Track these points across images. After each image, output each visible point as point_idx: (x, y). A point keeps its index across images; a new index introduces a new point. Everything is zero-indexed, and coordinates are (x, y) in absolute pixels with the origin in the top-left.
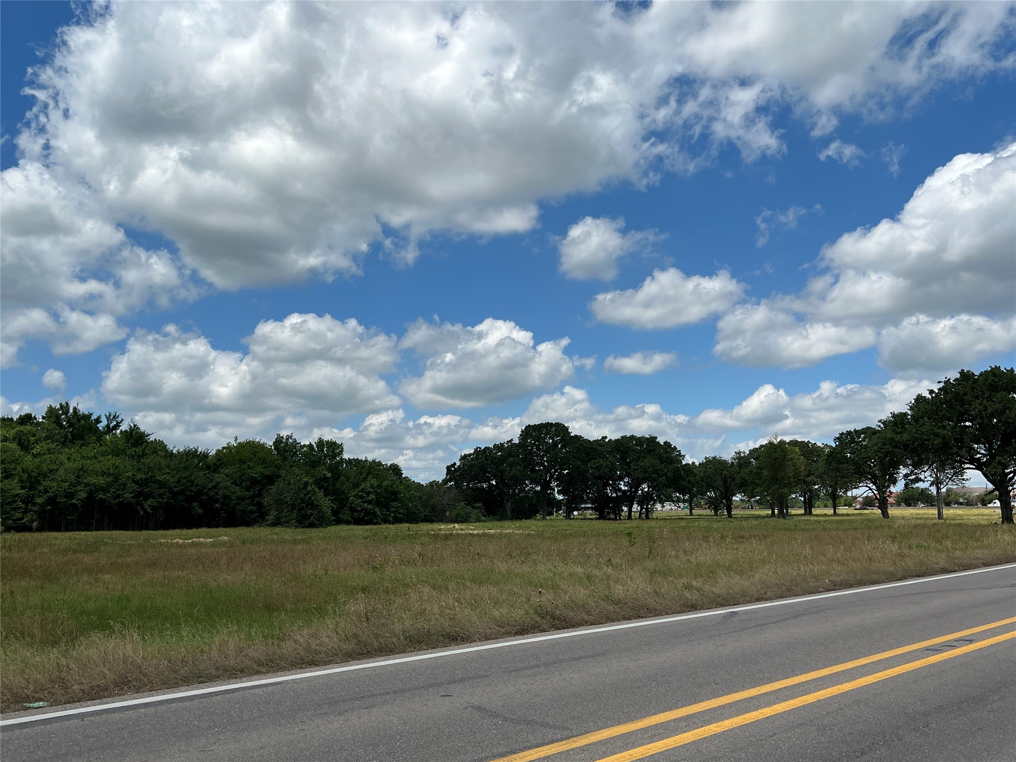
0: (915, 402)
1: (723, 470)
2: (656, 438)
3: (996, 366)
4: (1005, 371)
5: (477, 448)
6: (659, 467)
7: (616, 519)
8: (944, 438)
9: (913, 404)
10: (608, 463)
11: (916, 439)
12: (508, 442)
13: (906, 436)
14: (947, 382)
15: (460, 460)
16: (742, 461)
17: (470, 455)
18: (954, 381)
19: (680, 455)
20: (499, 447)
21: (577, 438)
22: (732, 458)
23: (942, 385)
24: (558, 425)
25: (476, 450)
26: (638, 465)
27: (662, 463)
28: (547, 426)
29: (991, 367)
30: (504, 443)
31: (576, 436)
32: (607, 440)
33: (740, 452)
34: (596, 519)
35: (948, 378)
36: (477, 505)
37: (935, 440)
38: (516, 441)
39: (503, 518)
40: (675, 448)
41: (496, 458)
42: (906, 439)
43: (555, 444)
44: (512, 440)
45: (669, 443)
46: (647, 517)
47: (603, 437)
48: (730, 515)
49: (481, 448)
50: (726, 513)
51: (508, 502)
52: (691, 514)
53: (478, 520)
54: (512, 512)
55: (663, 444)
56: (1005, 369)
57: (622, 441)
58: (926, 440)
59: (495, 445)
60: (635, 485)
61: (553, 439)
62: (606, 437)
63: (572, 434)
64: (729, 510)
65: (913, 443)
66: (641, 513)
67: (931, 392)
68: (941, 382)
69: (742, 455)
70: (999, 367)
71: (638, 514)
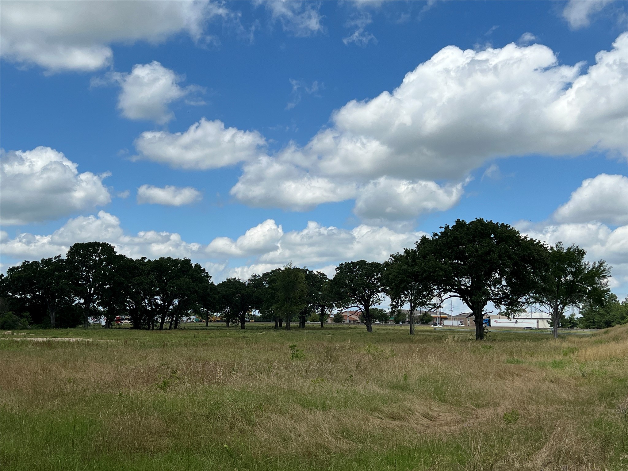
0: (421, 242)
1: (241, 290)
2: (190, 260)
3: (480, 218)
4: (486, 222)
5: (26, 261)
6: (192, 286)
7: (149, 329)
8: (445, 271)
9: (419, 244)
10: (149, 280)
11: (425, 272)
12: (56, 258)
13: (416, 269)
14: (447, 228)
15: (8, 272)
16: (256, 281)
17: (18, 268)
18: (452, 228)
19: (208, 276)
20: (47, 262)
21: (122, 257)
22: (249, 280)
23: (443, 230)
24: (104, 245)
25: (24, 263)
26: (175, 283)
27: (194, 282)
28: (94, 246)
29: (476, 218)
30: (52, 258)
31: (121, 255)
32: (146, 261)
33: (256, 275)
34: (131, 328)
35: (447, 225)
36: (25, 314)
37: (439, 272)
38: (65, 257)
39: (47, 326)
40: (204, 270)
41: (44, 272)
42: (417, 271)
43: (101, 261)
44: (60, 256)
45: (200, 265)
46: (175, 328)
47: (143, 257)
48: (243, 327)
49: (29, 262)
50: (240, 324)
51: (52, 312)
52: (207, 325)
53: (24, 328)
54: (56, 320)
55: (193, 265)
56: (487, 221)
57: (161, 262)
58: (432, 272)
59: (42, 260)
60: (167, 300)
61: (99, 257)
62: (145, 258)
63: (117, 254)
64: (243, 321)
65: (423, 274)
66: (171, 324)
67: (435, 234)
68: (442, 228)
69: (257, 278)
70: (483, 219)
71: (168, 326)
